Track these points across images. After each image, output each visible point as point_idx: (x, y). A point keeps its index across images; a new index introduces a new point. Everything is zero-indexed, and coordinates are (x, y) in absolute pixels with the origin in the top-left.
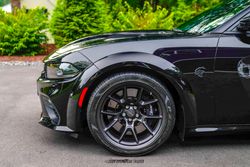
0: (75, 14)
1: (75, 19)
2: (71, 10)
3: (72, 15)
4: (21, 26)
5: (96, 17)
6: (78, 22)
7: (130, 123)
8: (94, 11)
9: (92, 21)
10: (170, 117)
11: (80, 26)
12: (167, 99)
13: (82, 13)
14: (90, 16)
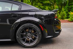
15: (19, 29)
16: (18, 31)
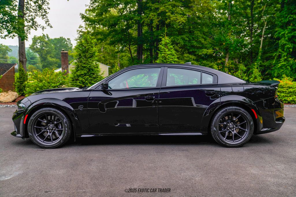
0: (81, 75)
1: (80, 79)
2: (78, 73)
3: (78, 76)
4: (49, 83)
5: (94, 78)
6: (82, 81)
7: (50, 132)
8: (93, 74)
9: (91, 80)
10: (66, 129)
11: (83, 83)
12: (65, 120)
13: (85, 75)
14: (90, 77)
15: (217, 115)
16: (216, 118)
